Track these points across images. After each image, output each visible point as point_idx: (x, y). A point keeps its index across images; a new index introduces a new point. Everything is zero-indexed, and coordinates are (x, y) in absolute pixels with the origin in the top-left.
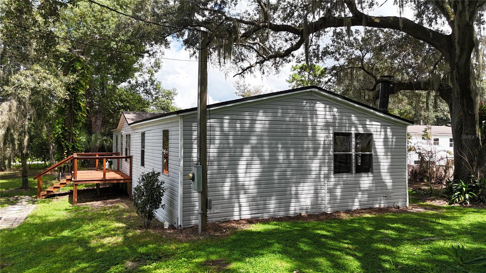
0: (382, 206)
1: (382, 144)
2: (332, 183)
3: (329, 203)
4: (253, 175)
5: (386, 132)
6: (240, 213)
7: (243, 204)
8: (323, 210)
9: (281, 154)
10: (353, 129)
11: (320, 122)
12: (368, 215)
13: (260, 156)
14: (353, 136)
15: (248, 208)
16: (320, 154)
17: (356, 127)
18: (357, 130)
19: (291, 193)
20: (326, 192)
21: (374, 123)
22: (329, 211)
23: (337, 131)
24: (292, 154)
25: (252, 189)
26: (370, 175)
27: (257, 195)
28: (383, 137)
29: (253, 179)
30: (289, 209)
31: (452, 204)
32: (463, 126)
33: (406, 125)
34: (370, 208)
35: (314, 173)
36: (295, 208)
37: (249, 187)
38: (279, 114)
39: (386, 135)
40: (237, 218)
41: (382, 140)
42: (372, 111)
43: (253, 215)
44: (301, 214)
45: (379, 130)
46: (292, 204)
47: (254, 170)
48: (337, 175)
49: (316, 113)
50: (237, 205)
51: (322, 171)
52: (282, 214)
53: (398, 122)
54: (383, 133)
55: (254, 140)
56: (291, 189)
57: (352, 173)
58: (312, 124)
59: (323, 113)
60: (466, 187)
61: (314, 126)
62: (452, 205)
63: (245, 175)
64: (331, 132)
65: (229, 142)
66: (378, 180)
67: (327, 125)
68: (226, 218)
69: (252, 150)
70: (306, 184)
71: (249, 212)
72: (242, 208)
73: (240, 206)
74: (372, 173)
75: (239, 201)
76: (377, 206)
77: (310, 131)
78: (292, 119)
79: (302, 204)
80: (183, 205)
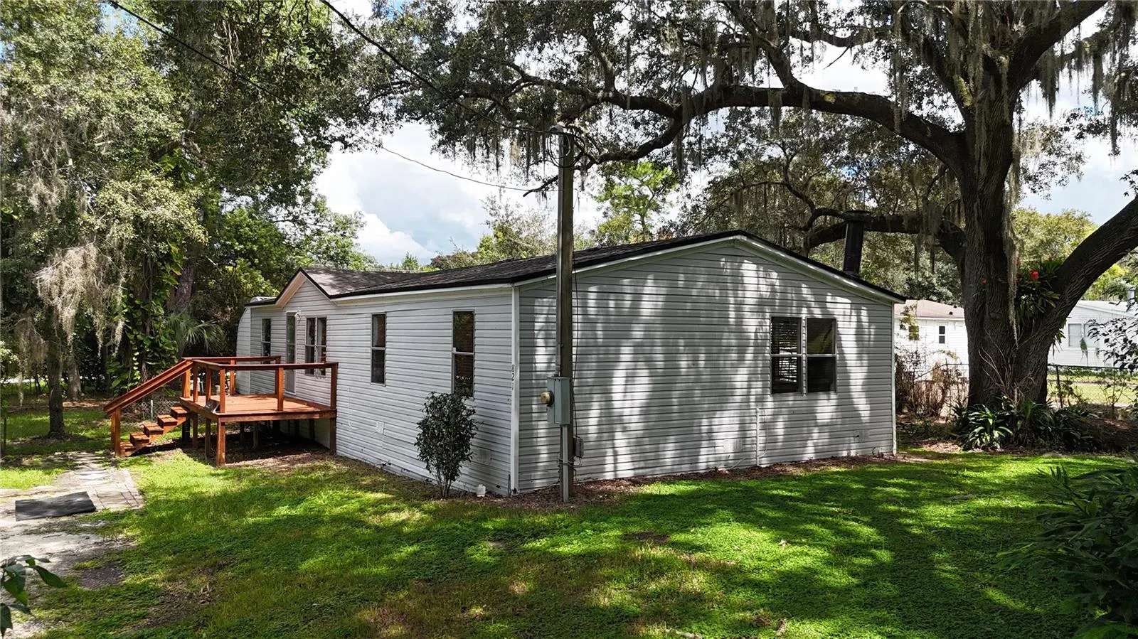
0: (853, 454)
1: (853, 338)
2: (769, 412)
3: (764, 449)
4: (637, 396)
5: (859, 316)
6: (615, 467)
7: (621, 451)
8: (753, 462)
9: (684, 357)
10: (804, 310)
11: (750, 297)
12: (834, 469)
13: (649, 362)
14: (804, 323)
15: (628, 458)
16: (749, 356)
17: (809, 307)
18: (810, 312)
19: (700, 430)
20: (759, 428)
21: (839, 299)
22: (764, 463)
23: (776, 315)
24: (702, 357)
25: (635, 423)
26: (833, 396)
27: (644, 434)
28: (854, 325)
29: (637, 403)
30: (698, 459)
31: (969, 449)
32: (987, 305)
33: (892, 303)
34: (833, 458)
35: (738, 392)
36: (708, 458)
37: (630, 419)
38: (681, 283)
39: (859, 321)
40: (609, 476)
41: (853, 331)
42: (837, 277)
43: (637, 471)
44: (716, 469)
45: (848, 312)
46: (703, 451)
47: (638, 388)
48: (778, 397)
49: (743, 280)
50: (610, 452)
51: (752, 390)
52: (686, 468)
53: (878, 298)
54: (854, 319)
55: (638, 333)
56: (701, 422)
57: (801, 392)
58: (735, 301)
59: (754, 281)
60: (993, 418)
61: (739, 306)
62: (970, 451)
63: (625, 396)
64: (768, 315)
65: (596, 334)
66: (846, 406)
67: (762, 303)
68: (590, 476)
69: (634, 350)
70: (726, 414)
71: (630, 466)
72: (619, 457)
73: (615, 454)
74: (835, 391)
75: (613, 444)
76: (845, 454)
77: (732, 314)
78: (704, 292)
79: (719, 450)
80: (520, 452)
